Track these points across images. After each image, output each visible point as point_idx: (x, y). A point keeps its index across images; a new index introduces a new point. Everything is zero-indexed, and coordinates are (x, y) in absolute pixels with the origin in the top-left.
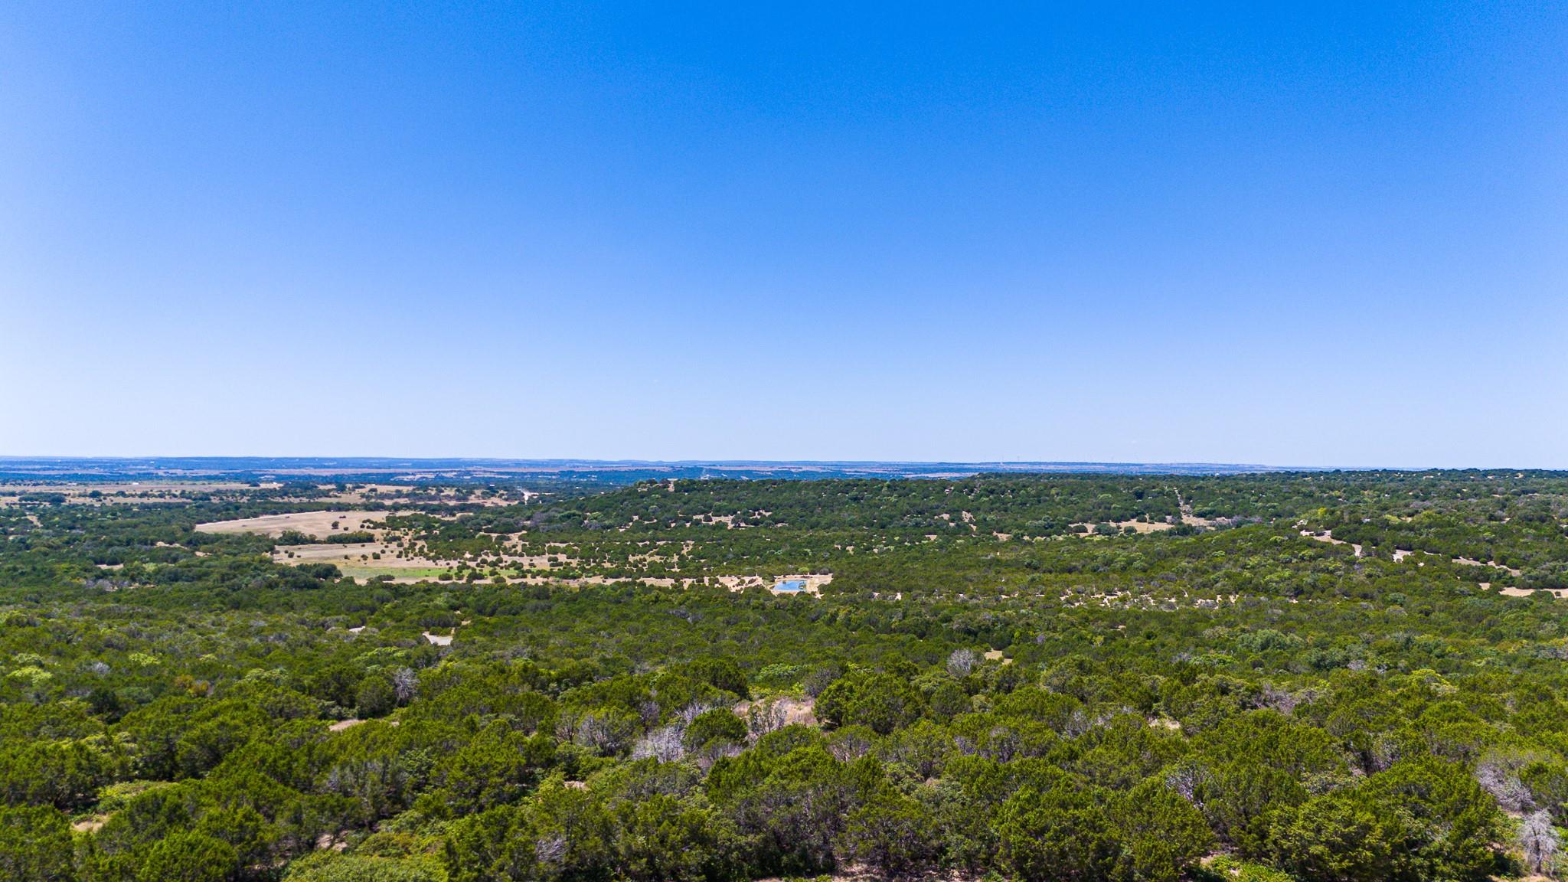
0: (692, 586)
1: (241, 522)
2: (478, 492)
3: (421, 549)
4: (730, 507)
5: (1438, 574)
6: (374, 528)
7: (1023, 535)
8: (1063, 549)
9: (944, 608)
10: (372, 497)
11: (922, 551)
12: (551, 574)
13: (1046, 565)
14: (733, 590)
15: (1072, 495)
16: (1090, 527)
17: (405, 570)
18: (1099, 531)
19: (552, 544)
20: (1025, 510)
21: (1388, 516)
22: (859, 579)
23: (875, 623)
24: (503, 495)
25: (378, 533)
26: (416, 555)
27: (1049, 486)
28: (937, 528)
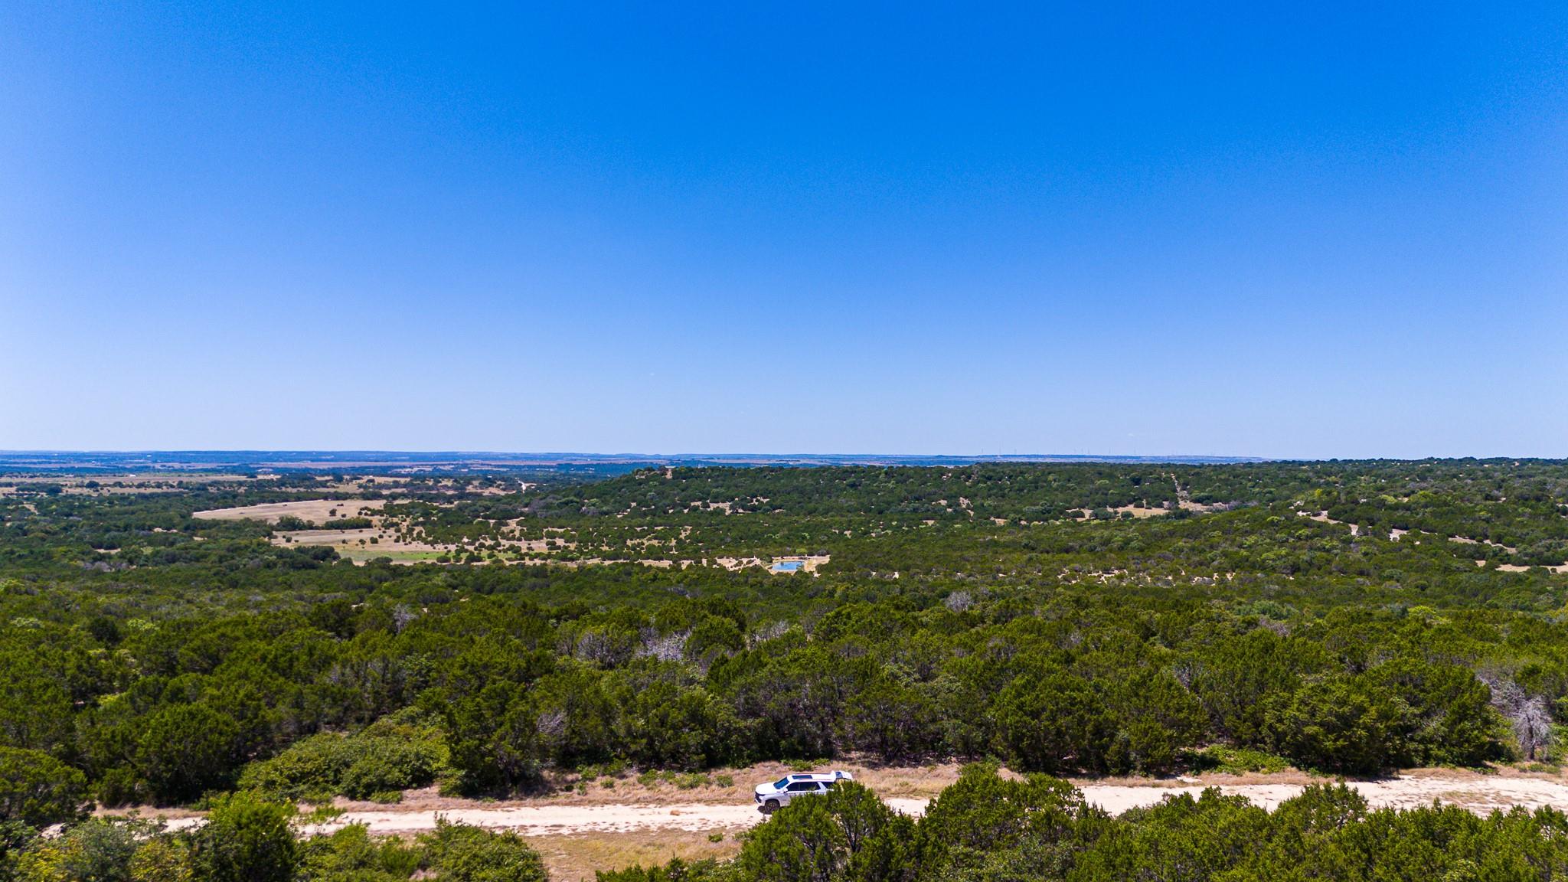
0: (689, 567)
1: (239, 509)
2: (476, 483)
3: (419, 534)
4: (728, 493)
5: (1433, 551)
6: (372, 515)
7: (1020, 520)
8: (1060, 532)
9: (942, 586)
10: (369, 487)
11: (920, 535)
12: (549, 556)
13: (1043, 546)
14: (731, 570)
15: (1069, 481)
16: (1087, 513)
17: (402, 553)
18: (1096, 516)
19: (550, 529)
20: (1022, 496)
21: (1384, 496)
22: (856, 559)
24: (500, 485)
25: (376, 520)
26: (414, 540)
27: (1046, 473)
28: (935, 514)
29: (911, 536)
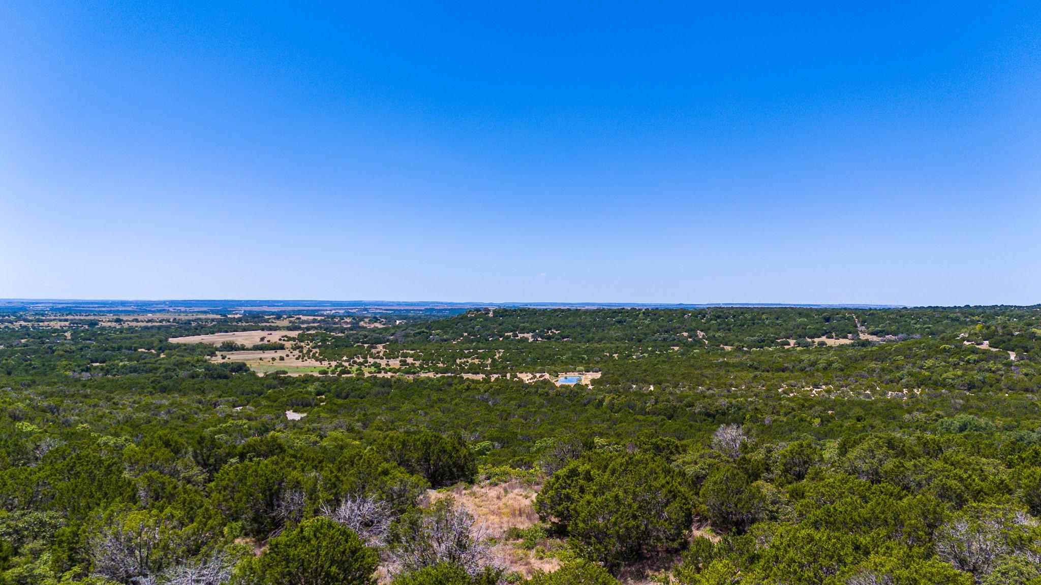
0: (497, 379)
1: (203, 337)
2: (367, 320)
3: (314, 354)
4: (532, 327)
6: (288, 341)
7: (743, 347)
8: (775, 355)
9: (687, 397)
10: (296, 323)
11: (669, 358)
12: (399, 370)
13: (763, 367)
14: (527, 382)
15: (777, 319)
16: (793, 342)
17: (297, 367)
18: (799, 345)
19: (405, 351)
20: (743, 330)
21: (1034, 330)
22: (621, 375)
23: (633, 408)
24: (383, 321)
25: (288, 344)
26: (309, 358)
27: (760, 313)
28: (680, 342)
29: (662, 358)
